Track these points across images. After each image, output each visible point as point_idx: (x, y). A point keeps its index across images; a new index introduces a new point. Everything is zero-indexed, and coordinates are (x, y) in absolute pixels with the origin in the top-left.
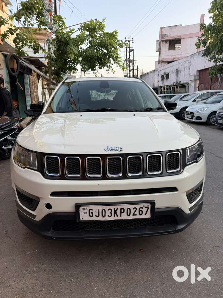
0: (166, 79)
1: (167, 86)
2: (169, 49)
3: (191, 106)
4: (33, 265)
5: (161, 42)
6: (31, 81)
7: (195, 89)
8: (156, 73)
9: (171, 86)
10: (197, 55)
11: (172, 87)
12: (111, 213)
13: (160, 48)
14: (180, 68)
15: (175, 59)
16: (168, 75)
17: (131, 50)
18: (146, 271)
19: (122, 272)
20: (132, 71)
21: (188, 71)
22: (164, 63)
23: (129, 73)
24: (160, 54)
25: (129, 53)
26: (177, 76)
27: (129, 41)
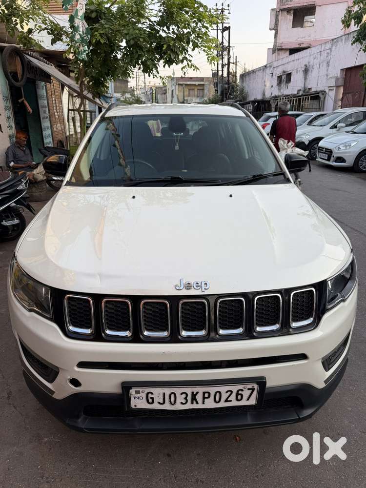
0: (286, 82)
1: (287, 96)
2: (294, 26)
3: (329, 137)
4: (53, 466)
5: (279, 12)
6: (49, 92)
7: (335, 102)
8: (268, 71)
9: (294, 96)
10: (344, 39)
11: (295, 98)
12: (186, 398)
13: (277, 24)
14: (311, 63)
15: (303, 44)
16: (289, 76)
17: (225, 27)
18: (244, 482)
19: (203, 483)
20: (227, 66)
21: (326, 69)
22: (283, 51)
23: (221, 69)
24: (276, 34)
25: (222, 33)
26: (305, 79)
27: (223, 10)
